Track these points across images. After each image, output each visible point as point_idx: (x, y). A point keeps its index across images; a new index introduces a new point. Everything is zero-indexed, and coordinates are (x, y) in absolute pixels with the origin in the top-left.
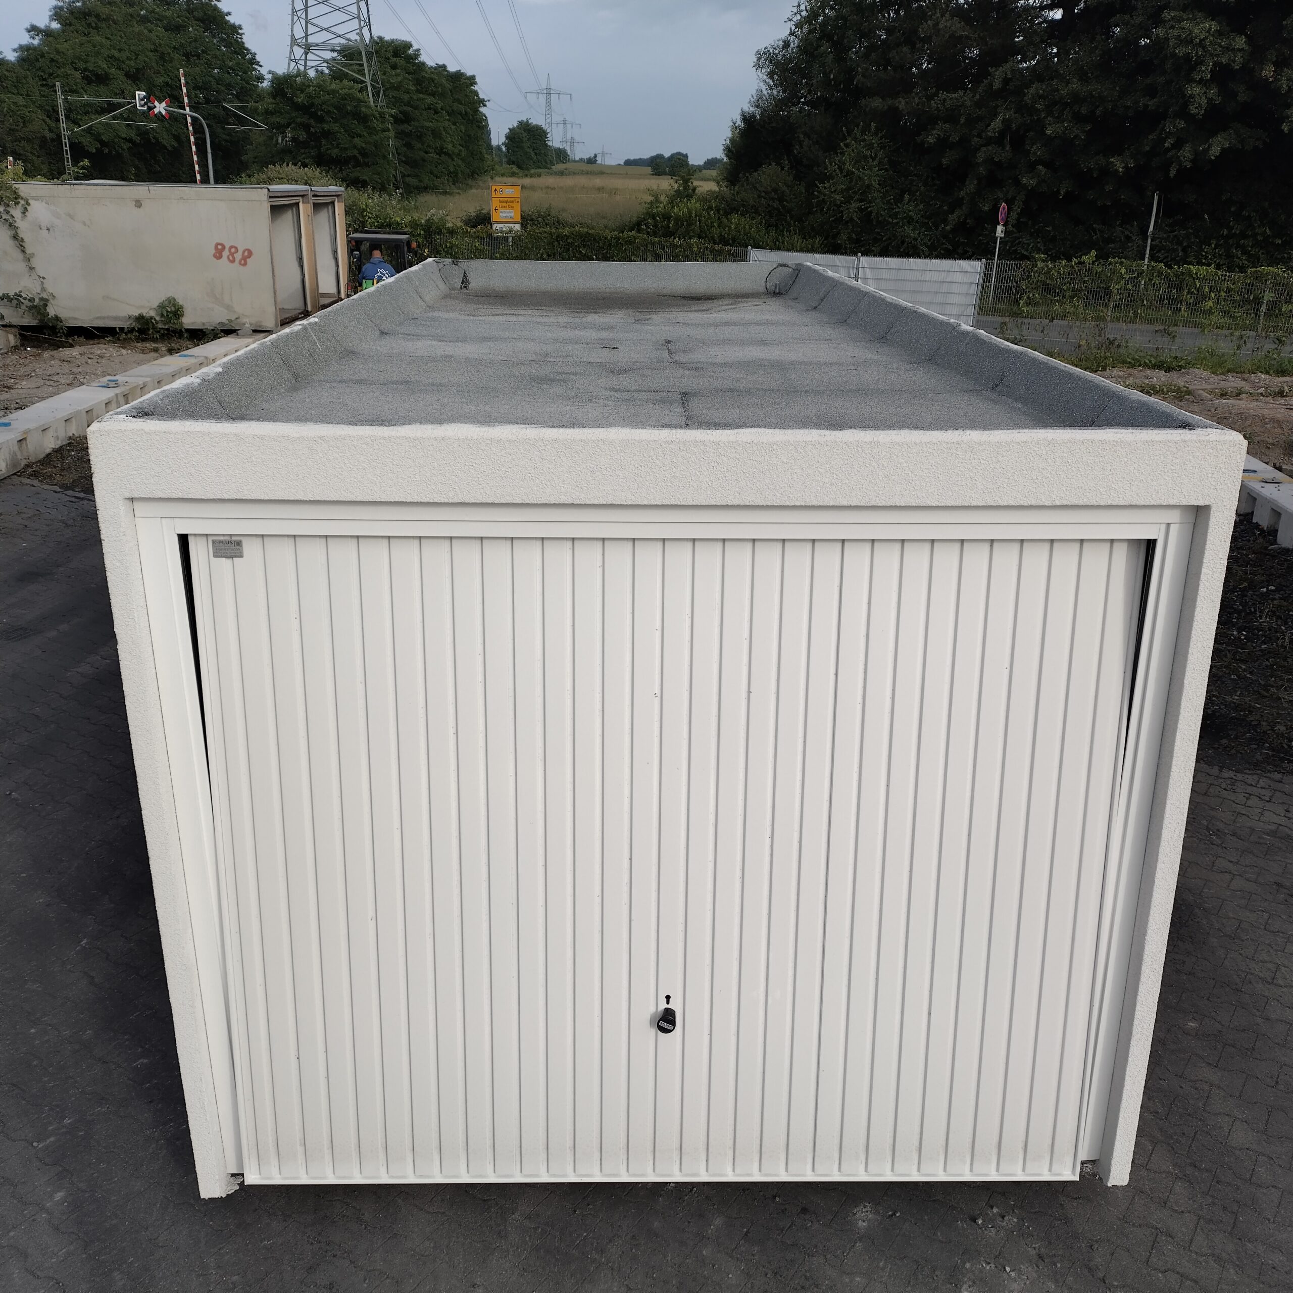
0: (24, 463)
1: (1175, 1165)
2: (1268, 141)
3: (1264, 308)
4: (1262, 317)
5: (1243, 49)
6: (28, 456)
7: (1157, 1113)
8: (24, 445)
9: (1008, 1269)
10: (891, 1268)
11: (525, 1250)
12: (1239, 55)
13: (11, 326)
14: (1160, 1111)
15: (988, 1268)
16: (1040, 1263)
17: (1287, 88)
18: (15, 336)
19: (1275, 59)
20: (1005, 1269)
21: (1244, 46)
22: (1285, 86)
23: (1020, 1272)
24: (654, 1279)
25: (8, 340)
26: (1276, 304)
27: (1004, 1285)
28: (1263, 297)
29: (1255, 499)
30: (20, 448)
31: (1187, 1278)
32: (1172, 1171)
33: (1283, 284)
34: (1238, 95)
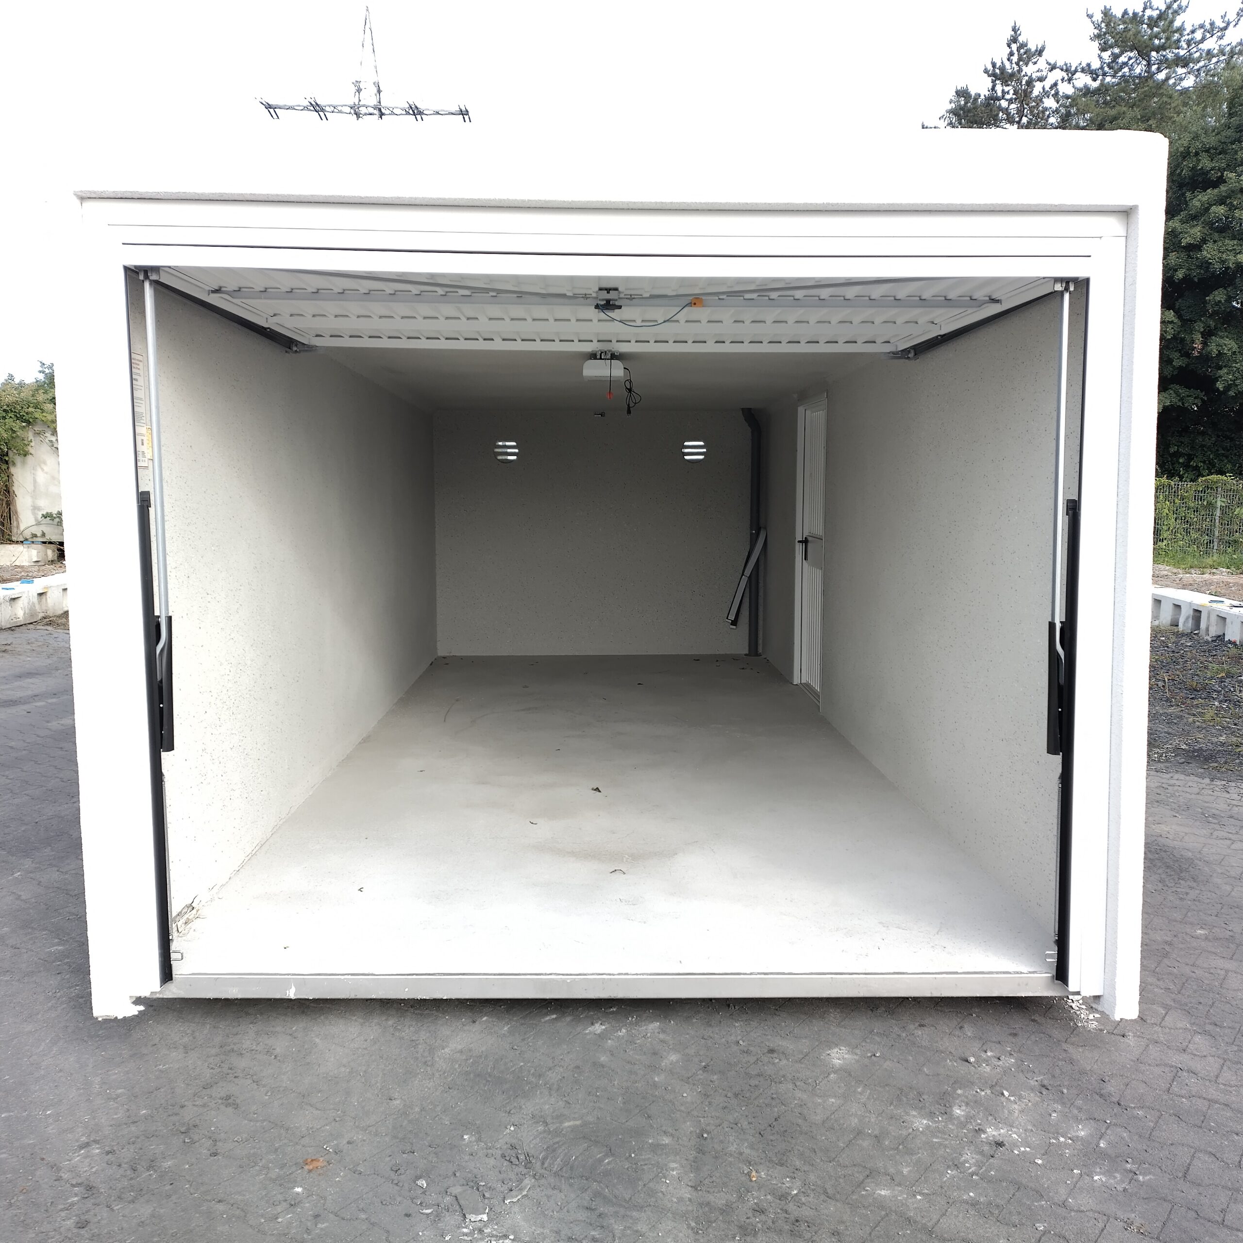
0: (41, 615)
1: (1192, 1024)
2: (1206, 399)
3: (1218, 513)
4: (1217, 521)
5: (1172, 322)
6: (46, 610)
7: (1169, 989)
8: (44, 600)
9: (1006, 1093)
10: (870, 1093)
11: (453, 1074)
12: (1170, 326)
13: (50, 543)
14: (1171, 988)
15: (983, 1093)
16: (1045, 1092)
17: (1217, 352)
18: (54, 551)
19: (1202, 330)
20: (1003, 1094)
21: (1173, 318)
22: (1215, 351)
23: (1020, 1097)
24: (597, 1096)
25: (46, 555)
26: (1229, 508)
27: (1003, 1106)
28: (1216, 502)
29: (1225, 619)
30: (40, 602)
31: (1216, 1102)
32: (1190, 1028)
33: (1234, 490)
34: (1173, 361)
